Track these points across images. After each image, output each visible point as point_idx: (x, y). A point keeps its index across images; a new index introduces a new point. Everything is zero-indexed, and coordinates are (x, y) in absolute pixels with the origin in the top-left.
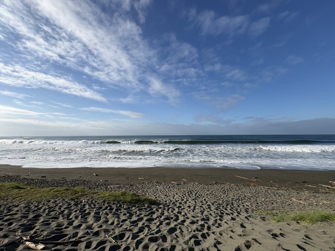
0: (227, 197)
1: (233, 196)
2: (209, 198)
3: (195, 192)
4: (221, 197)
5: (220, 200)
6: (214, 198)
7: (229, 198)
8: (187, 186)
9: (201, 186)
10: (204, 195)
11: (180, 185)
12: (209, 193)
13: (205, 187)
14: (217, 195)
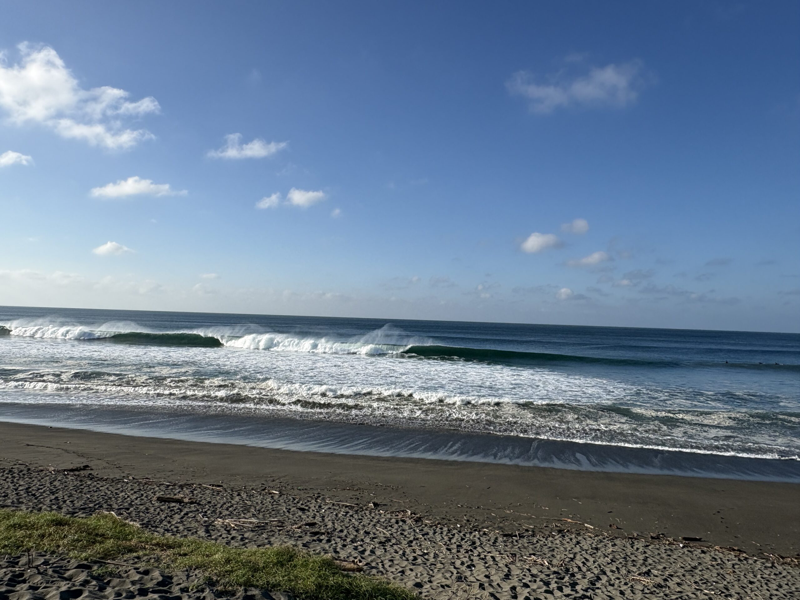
8: (550, 547)
9: (612, 551)
10: (632, 591)
11: (520, 537)
12: (654, 586)
13: (631, 554)
14: (687, 596)
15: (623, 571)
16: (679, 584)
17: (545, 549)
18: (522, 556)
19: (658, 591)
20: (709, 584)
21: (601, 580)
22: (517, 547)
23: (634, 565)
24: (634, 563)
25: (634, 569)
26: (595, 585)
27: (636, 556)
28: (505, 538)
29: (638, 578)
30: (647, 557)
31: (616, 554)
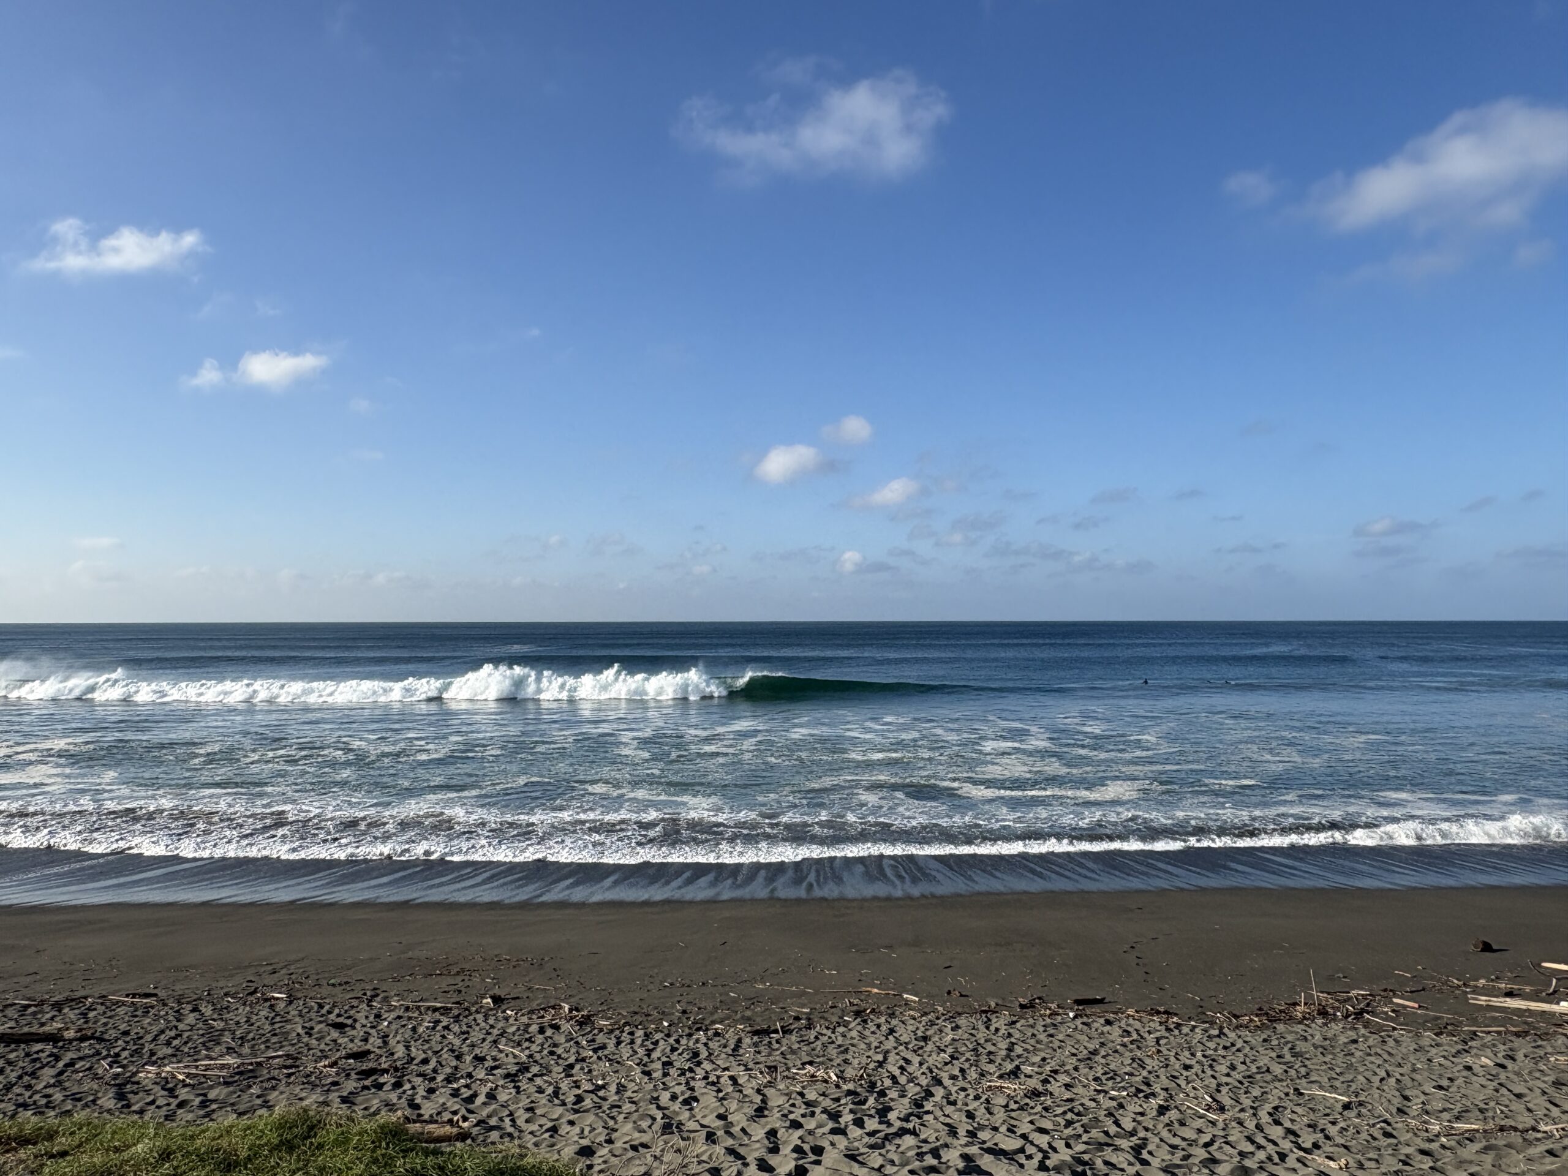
0: (1165, 1119)
1: (1209, 1108)
2: (1024, 1136)
3: (912, 1090)
4: (1117, 1123)
5: (1118, 1142)
6: (1068, 1131)
7: (1182, 1124)
8: (840, 1046)
9: (953, 1040)
10: (987, 1109)
11: (784, 1032)
12: (1026, 1095)
13: (986, 1041)
14: (1082, 1105)
15: (973, 1074)
16: (1067, 1086)
17: (832, 1051)
18: (788, 1069)
19: (1032, 1104)
20: (1119, 1079)
21: (932, 1095)
22: (778, 1052)
23: (991, 1062)
24: (992, 1057)
25: (991, 1068)
26: (922, 1106)
27: (994, 1045)
28: (756, 1038)
29: (998, 1084)
30: (1013, 1044)
31: (958, 1045)
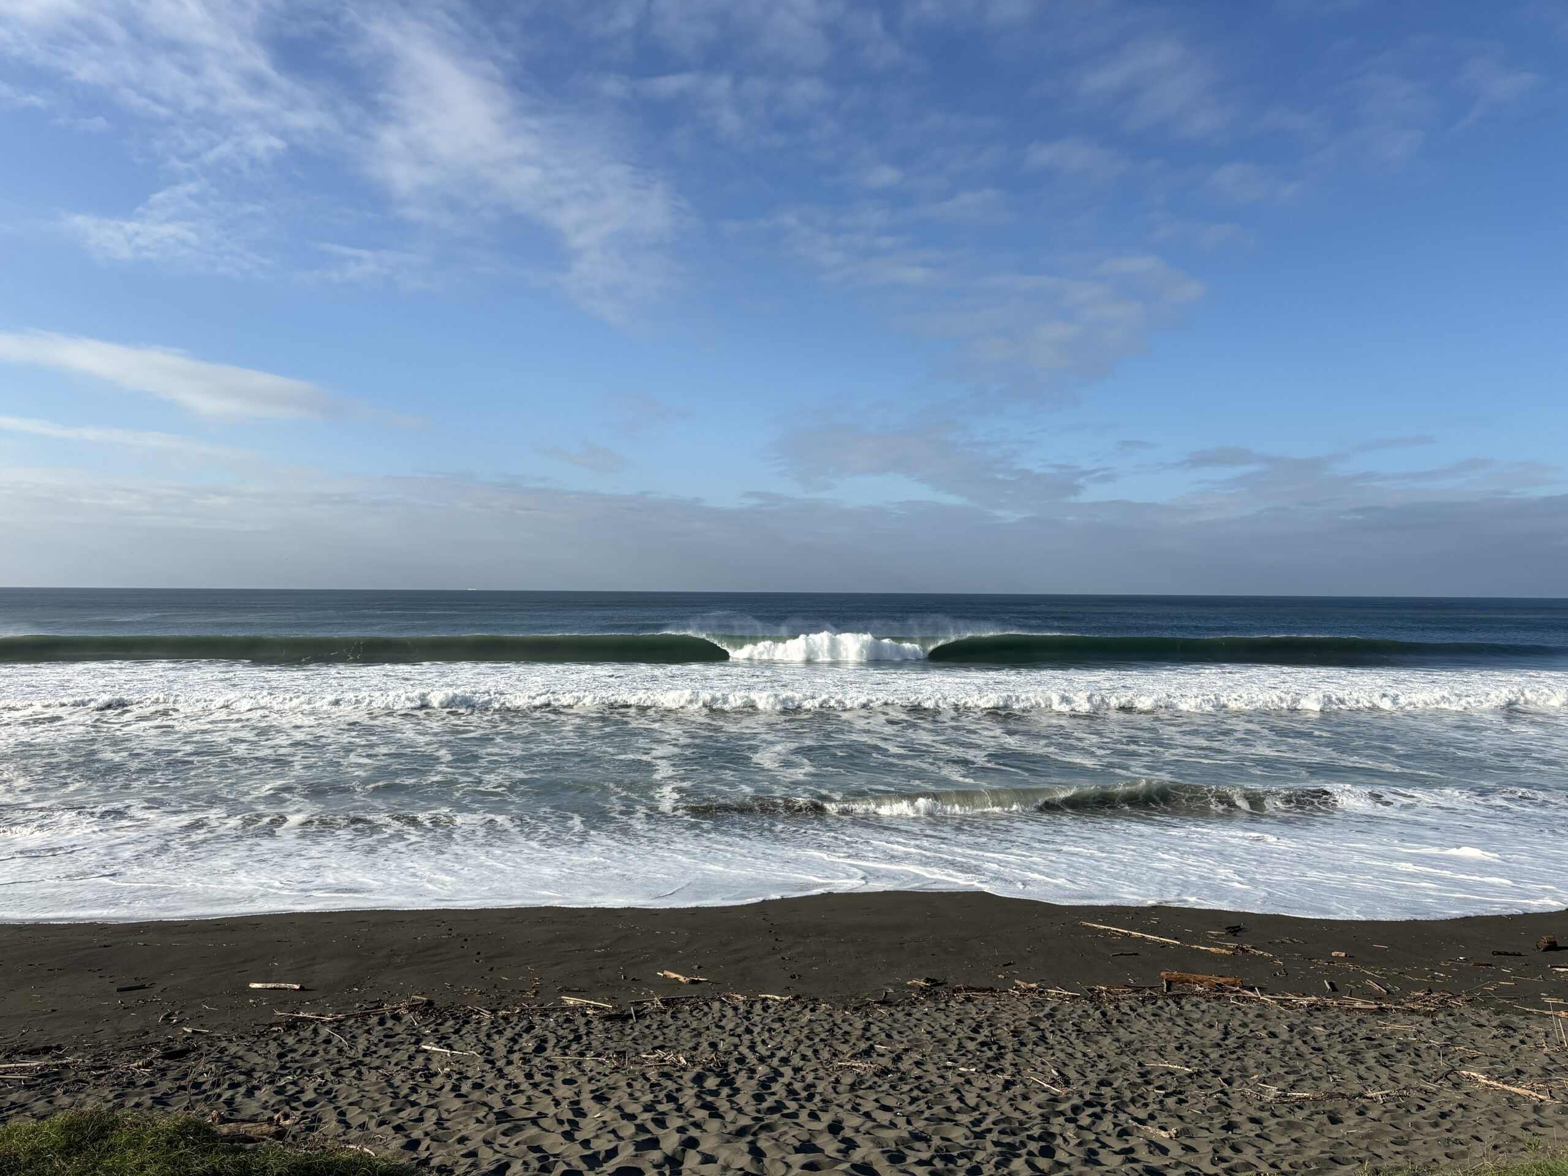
0: (1009, 1094)
1: (1054, 1082)
3: (761, 1069)
6: (910, 1108)
8: (694, 1030)
9: (810, 1021)
10: (834, 1088)
11: (637, 1017)
12: (875, 1074)
13: (843, 1021)
14: (930, 1082)
15: (825, 1054)
16: (918, 1064)
17: (685, 1034)
18: (638, 1054)
19: (880, 1082)
20: (970, 1056)
21: (782, 1075)
22: (630, 1038)
23: (846, 1042)
24: (847, 1037)
25: (845, 1048)
26: (770, 1088)
27: (850, 1025)
28: (608, 1024)
29: (849, 1064)
30: (870, 1023)
31: (814, 1025)
